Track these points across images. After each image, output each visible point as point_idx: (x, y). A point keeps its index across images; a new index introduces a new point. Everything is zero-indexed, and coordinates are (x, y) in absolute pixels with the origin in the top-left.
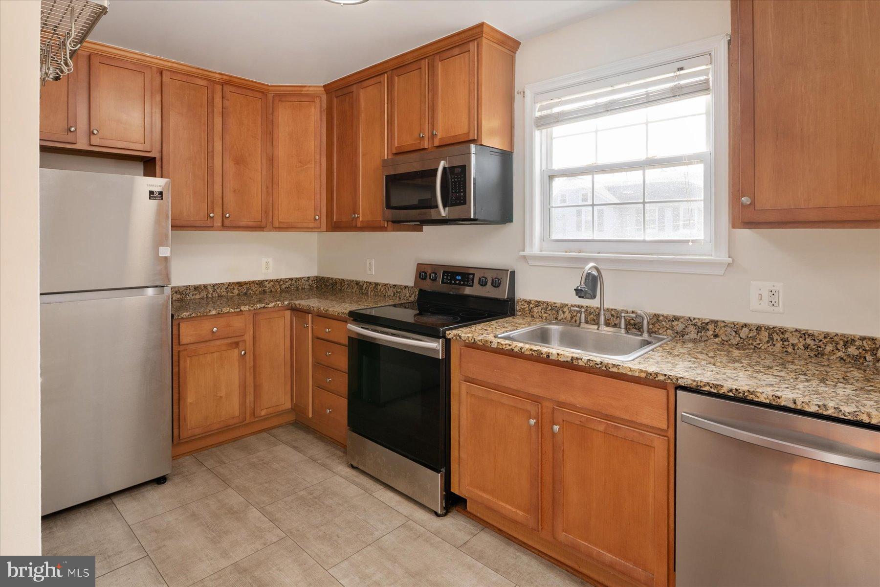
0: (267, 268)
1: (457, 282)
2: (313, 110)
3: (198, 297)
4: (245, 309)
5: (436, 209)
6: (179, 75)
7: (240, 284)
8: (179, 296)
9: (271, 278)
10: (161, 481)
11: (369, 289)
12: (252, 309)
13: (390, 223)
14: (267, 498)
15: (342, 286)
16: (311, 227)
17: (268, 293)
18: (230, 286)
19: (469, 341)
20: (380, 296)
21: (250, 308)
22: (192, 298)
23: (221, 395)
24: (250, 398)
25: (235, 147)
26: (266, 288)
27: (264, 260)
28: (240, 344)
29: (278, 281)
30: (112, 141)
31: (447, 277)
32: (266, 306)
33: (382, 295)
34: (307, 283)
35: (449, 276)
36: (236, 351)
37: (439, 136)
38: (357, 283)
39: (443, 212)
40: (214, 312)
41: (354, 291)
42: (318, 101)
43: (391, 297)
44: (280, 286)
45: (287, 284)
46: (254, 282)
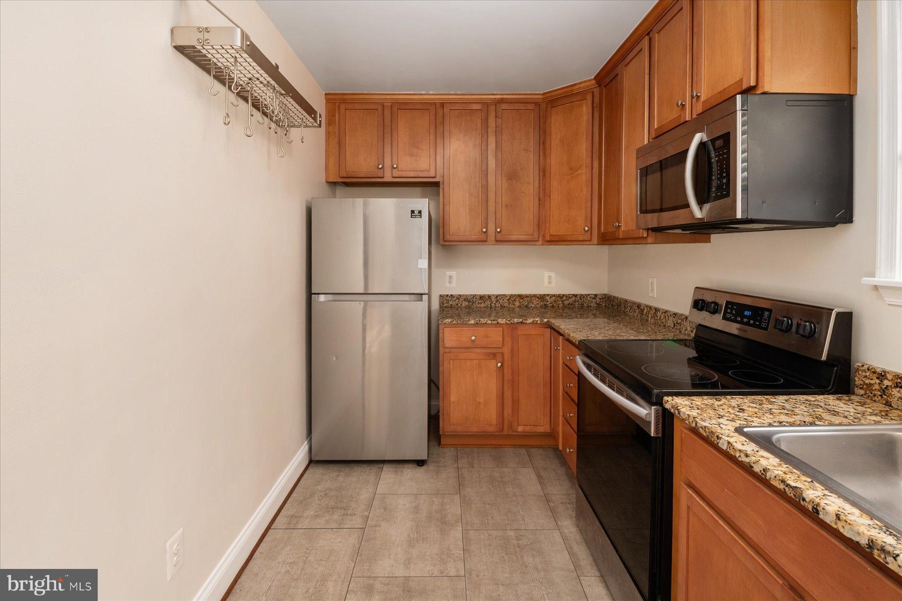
0: (550, 283)
1: (745, 320)
2: (584, 108)
3: (483, 305)
4: (502, 322)
5: (688, 209)
6: (458, 105)
7: (521, 297)
8: (467, 303)
9: (553, 293)
10: (420, 463)
11: (650, 315)
12: (508, 322)
13: (650, 232)
14: (478, 522)
15: (625, 308)
16: (581, 239)
17: (549, 308)
18: (512, 298)
19: (689, 422)
20: (660, 326)
21: (507, 322)
22: (478, 306)
23: (480, 401)
24: (508, 411)
25: (507, 162)
26: (548, 303)
27: (547, 274)
28: (498, 355)
29: (560, 297)
30: (406, 172)
31: (731, 311)
32: (524, 321)
33: (662, 325)
34: (594, 301)
35: (734, 309)
36: (494, 362)
37: (703, 98)
38: (639, 306)
39: (698, 213)
40: (472, 322)
41: (636, 315)
42: (589, 97)
43: (671, 328)
44: (563, 301)
45: (571, 301)
46: (535, 296)
